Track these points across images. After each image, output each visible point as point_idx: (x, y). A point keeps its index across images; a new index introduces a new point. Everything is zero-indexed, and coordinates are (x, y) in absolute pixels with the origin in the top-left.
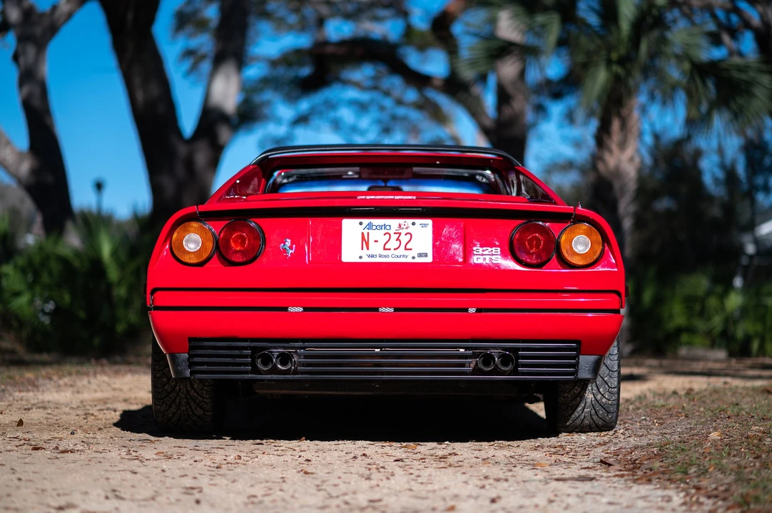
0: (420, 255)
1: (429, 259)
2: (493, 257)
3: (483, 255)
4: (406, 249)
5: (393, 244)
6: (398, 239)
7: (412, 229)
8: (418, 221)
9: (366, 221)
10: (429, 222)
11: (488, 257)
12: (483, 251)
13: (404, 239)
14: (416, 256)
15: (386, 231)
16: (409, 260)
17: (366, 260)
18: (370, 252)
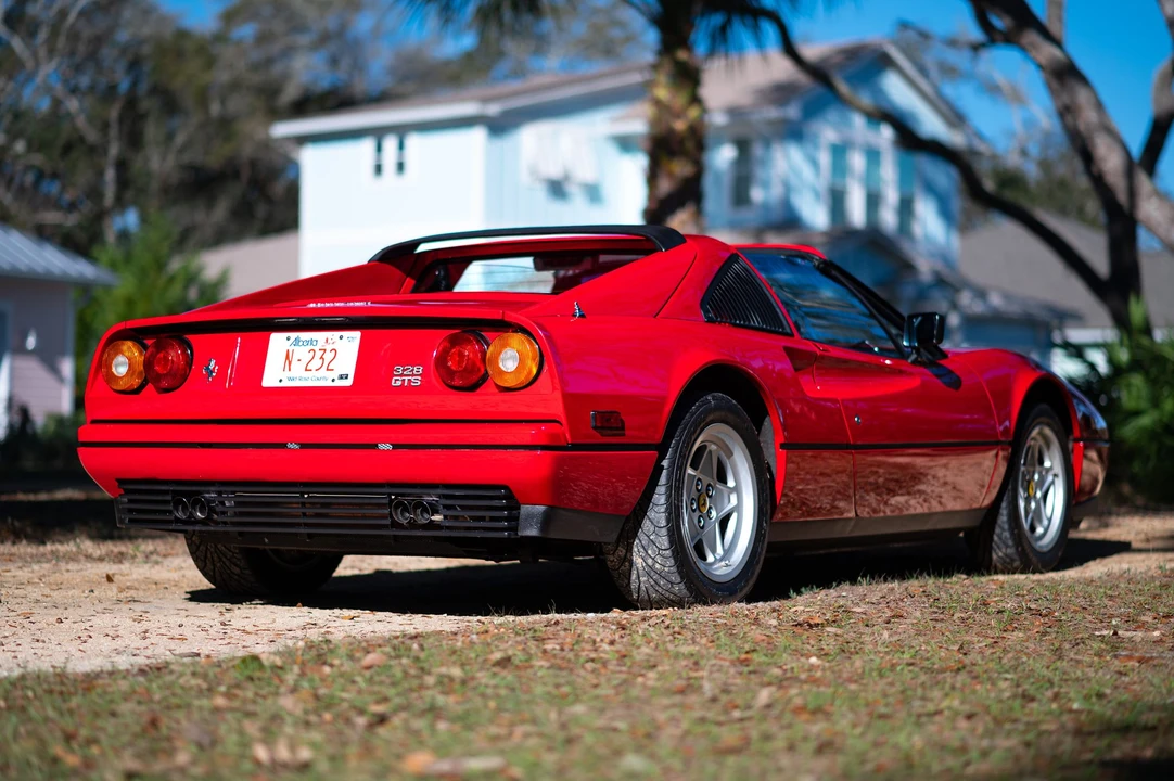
0: (341, 377)
1: (348, 382)
2: (413, 379)
3: (402, 375)
4: (328, 370)
5: (317, 363)
6: (322, 358)
7: (339, 345)
8: (346, 334)
9: (293, 335)
10: (357, 335)
11: (406, 378)
12: (404, 370)
13: (328, 356)
14: (336, 378)
15: (313, 347)
16: (329, 383)
17: (286, 384)
18: (291, 374)
